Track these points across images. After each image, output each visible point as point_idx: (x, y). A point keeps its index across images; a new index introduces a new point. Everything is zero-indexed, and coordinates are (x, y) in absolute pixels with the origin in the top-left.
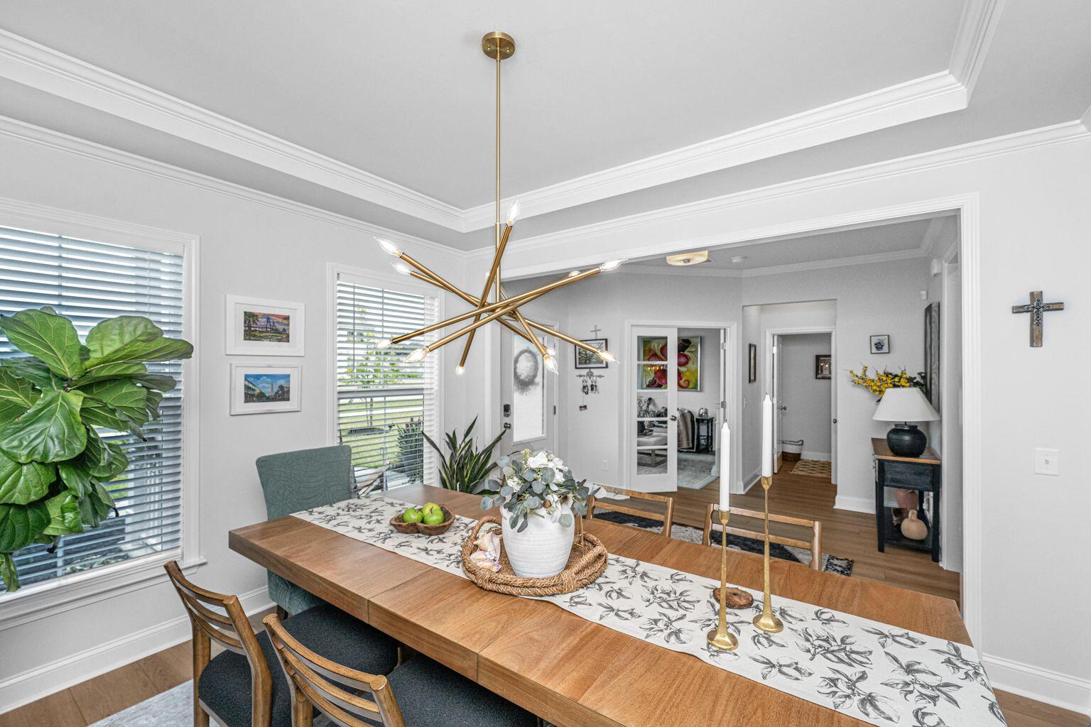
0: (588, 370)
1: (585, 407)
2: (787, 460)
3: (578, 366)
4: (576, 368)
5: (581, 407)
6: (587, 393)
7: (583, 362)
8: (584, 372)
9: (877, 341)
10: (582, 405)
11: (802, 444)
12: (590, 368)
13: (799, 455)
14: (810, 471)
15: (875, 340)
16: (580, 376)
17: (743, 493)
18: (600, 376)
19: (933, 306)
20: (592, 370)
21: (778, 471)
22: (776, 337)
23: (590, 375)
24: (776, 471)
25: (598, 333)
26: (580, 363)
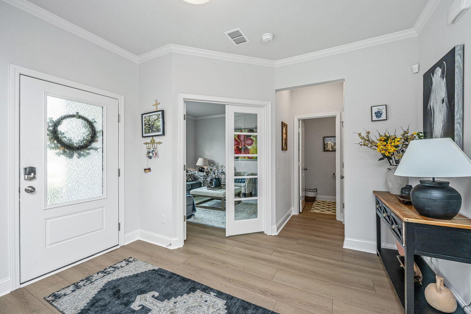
0: (151, 138)
1: (149, 169)
2: (308, 201)
3: (144, 135)
4: (143, 137)
5: (145, 170)
6: (150, 158)
7: (147, 131)
8: (149, 140)
9: (377, 111)
10: (147, 168)
11: (316, 191)
12: (153, 136)
13: (315, 198)
14: (322, 210)
15: (375, 110)
16: (146, 143)
17: (277, 234)
18: (160, 143)
19: (456, 50)
20: (154, 138)
21: (303, 211)
22: (300, 121)
23: (153, 142)
24: (301, 211)
25: (158, 106)
26: (146, 133)
